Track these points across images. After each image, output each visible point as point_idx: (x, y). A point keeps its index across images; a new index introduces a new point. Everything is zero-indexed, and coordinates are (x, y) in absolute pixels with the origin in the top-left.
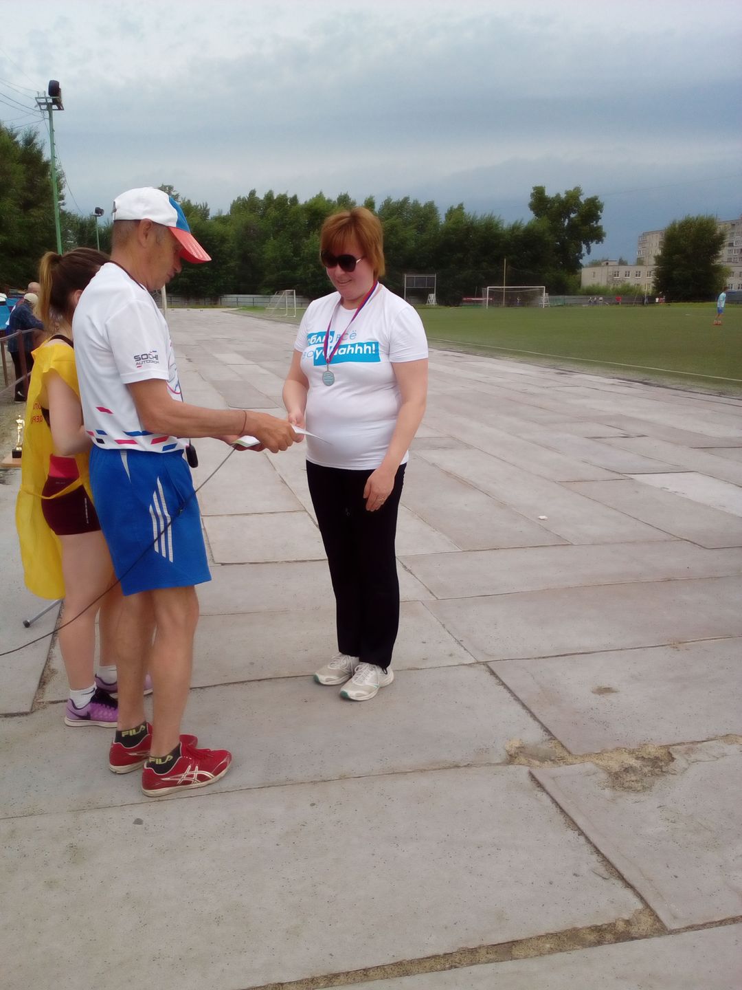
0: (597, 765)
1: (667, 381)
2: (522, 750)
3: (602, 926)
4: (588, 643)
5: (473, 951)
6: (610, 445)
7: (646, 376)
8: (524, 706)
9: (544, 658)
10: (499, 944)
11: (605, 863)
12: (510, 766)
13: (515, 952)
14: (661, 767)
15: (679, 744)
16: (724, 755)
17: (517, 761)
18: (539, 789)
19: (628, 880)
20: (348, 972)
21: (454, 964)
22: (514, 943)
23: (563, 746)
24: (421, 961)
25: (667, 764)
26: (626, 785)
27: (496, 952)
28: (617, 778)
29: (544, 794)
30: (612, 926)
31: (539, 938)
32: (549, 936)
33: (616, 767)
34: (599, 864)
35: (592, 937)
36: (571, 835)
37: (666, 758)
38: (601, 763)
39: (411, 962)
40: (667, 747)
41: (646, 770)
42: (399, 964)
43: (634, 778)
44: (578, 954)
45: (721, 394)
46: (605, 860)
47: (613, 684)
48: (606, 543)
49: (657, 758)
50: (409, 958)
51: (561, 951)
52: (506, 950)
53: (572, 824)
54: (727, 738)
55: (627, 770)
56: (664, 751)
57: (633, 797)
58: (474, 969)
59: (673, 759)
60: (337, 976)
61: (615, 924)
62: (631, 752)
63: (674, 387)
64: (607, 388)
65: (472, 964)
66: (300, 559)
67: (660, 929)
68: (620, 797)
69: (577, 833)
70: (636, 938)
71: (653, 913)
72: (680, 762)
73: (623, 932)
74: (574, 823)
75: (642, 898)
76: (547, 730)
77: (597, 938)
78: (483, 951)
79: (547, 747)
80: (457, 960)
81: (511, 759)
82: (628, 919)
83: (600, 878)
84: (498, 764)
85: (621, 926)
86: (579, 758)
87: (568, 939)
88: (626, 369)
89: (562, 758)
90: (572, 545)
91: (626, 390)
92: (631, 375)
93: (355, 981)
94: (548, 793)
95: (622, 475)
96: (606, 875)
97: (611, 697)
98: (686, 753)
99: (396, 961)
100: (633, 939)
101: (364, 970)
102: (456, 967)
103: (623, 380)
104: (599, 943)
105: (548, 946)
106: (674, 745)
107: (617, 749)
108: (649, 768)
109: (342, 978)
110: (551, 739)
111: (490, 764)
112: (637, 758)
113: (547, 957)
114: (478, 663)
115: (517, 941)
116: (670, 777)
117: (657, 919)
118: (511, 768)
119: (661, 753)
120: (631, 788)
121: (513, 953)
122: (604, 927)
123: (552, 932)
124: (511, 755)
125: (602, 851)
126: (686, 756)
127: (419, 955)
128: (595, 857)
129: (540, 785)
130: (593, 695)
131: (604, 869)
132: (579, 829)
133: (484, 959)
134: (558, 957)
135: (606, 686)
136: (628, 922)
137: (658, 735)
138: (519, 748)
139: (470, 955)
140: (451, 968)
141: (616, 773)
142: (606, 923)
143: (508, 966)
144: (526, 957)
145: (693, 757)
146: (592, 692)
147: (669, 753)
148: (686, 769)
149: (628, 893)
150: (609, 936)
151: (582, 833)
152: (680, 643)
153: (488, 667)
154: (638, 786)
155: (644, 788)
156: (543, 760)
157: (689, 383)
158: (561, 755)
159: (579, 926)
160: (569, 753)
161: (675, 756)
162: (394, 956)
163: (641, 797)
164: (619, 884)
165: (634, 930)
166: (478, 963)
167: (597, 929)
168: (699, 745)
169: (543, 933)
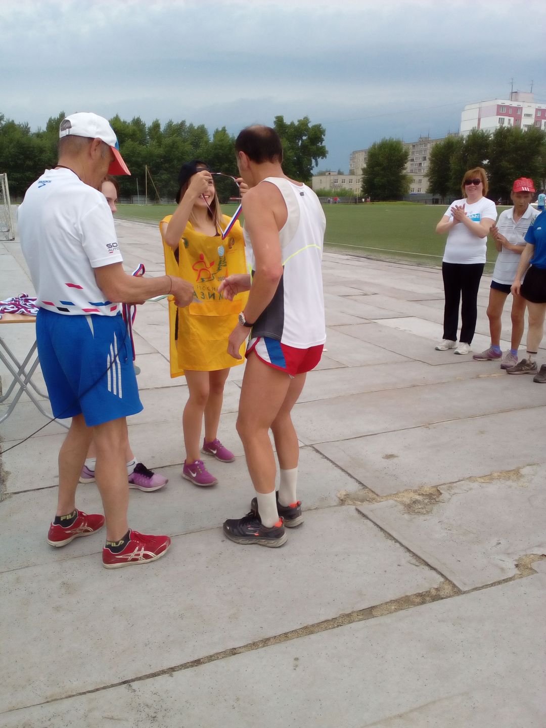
0: (396, 500)
1: (383, 257)
2: (348, 496)
3: (422, 593)
4: (373, 428)
5: (349, 615)
6: (355, 300)
7: (368, 253)
8: (343, 470)
9: (347, 439)
10: (363, 610)
11: (415, 557)
12: (343, 506)
13: (374, 613)
14: (435, 499)
15: (442, 485)
16: (471, 489)
17: (346, 503)
18: (364, 518)
19: (431, 565)
20: (275, 637)
21: (339, 624)
22: (372, 608)
23: (372, 491)
24: (319, 624)
25: (438, 497)
26: (416, 511)
27: (363, 614)
28: (410, 508)
29: (368, 521)
30: (428, 593)
31: (387, 603)
32: (392, 602)
33: (408, 501)
34: (411, 558)
35: (418, 600)
36: (390, 543)
37: (436, 493)
38: (398, 500)
39: (313, 626)
40: (436, 487)
41: (426, 501)
42: (306, 628)
43: (420, 507)
44: (412, 610)
45: (419, 265)
46: (415, 555)
47: (395, 452)
48: (369, 365)
49: (431, 494)
50: (311, 623)
51: (401, 609)
52: (369, 612)
53: (390, 536)
54: (470, 478)
55: (415, 502)
56: (434, 489)
57: (422, 517)
58: (353, 625)
59: (441, 494)
60: (268, 639)
61: (430, 592)
62: (415, 492)
63: (387, 260)
64: (344, 262)
65: (350, 622)
66: (165, 386)
67: (457, 592)
68: (414, 518)
69: (393, 541)
70: (444, 598)
71: (450, 582)
72: (445, 495)
73: (435, 595)
74: (390, 535)
75: (442, 575)
76: (360, 483)
77: (421, 600)
78: (355, 615)
79: (362, 493)
80: (340, 621)
81: (342, 502)
82: (436, 587)
83: (414, 566)
84: (335, 506)
85: (434, 592)
86: (384, 497)
87: (404, 602)
88: (354, 248)
89: (374, 499)
90: (348, 367)
91: (357, 263)
92: (359, 253)
93: (280, 641)
94: (370, 520)
95: (368, 320)
96: (417, 564)
97: (395, 460)
98: (448, 490)
99: (303, 626)
100: (442, 598)
101: (285, 634)
102: (341, 626)
103: (353, 256)
104: (423, 603)
105: (393, 607)
106: (440, 485)
107: (406, 490)
108: (428, 500)
109: (272, 640)
110: (364, 488)
111: (330, 507)
112: (419, 495)
113: (394, 614)
114: (306, 446)
115: (373, 607)
116: (441, 504)
117: (454, 586)
118: (344, 507)
119: (432, 491)
120: (419, 512)
121: (373, 614)
122: (424, 593)
123: (393, 599)
124: (342, 500)
125: (412, 551)
126: (448, 491)
127: (316, 622)
128: (408, 554)
129: (364, 516)
130: (383, 460)
131: (415, 561)
132: (394, 539)
133: (357, 619)
134: (401, 613)
135: (390, 453)
136: (437, 589)
137: (430, 480)
138: (345, 495)
139: (348, 618)
140: (338, 626)
141: (409, 505)
142: (424, 591)
143: (372, 621)
144: (382, 615)
145: (453, 491)
146: (383, 458)
147: (438, 490)
148: (450, 499)
149: (434, 573)
150: (428, 599)
151: (397, 541)
152: (429, 424)
153: (314, 448)
154: (424, 511)
155: (428, 512)
156: (362, 501)
157: (397, 257)
158: (373, 497)
159: (409, 594)
160: (377, 495)
161: (442, 491)
162: (301, 623)
163: (426, 517)
164: (427, 568)
165: (442, 593)
166: (354, 621)
167: (420, 595)
168: (455, 484)
169: (388, 600)
